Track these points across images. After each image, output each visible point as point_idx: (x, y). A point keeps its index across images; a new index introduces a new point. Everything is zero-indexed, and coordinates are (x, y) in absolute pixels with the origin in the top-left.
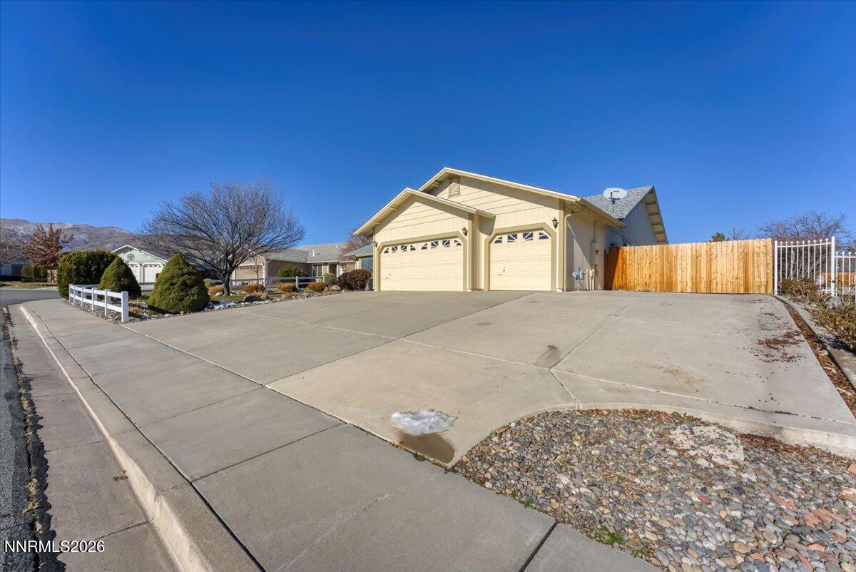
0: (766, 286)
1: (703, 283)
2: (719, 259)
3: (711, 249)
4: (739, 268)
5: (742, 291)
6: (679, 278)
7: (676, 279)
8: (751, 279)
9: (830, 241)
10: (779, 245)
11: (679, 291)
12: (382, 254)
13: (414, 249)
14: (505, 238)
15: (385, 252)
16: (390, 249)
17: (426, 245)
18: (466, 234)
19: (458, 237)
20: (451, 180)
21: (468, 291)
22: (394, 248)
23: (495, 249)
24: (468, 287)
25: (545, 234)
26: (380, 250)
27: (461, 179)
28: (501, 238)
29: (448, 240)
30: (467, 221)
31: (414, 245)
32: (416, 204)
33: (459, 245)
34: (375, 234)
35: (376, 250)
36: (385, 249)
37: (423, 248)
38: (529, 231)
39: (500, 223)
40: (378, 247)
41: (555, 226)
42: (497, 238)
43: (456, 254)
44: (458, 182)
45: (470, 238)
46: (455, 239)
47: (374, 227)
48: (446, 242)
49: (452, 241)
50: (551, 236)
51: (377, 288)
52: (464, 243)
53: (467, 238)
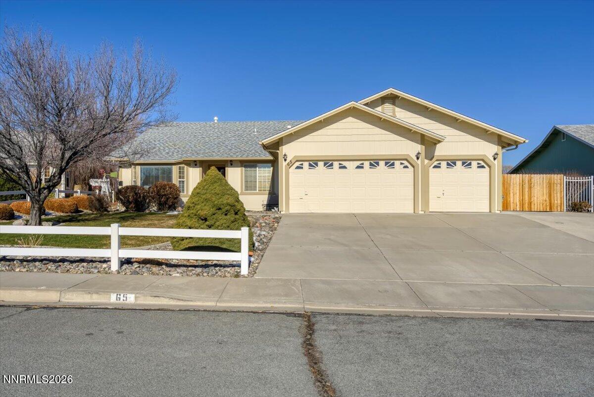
0: (561, 206)
1: (526, 204)
2: (536, 187)
3: (531, 180)
4: (546, 194)
5: (548, 210)
6: (512, 201)
7: (510, 201)
8: (553, 202)
9: (591, 179)
10: (566, 179)
11: (512, 210)
12: (292, 170)
13: (345, 167)
14: (444, 164)
15: (298, 168)
16: (306, 165)
17: (363, 164)
18: (418, 158)
19: (406, 160)
20: (384, 100)
21: (420, 212)
22: (313, 164)
23: (433, 173)
24: (420, 209)
25: (483, 164)
26: (290, 165)
27: (397, 101)
28: (440, 164)
29: (392, 162)
30: (419, 146)
31: (344, 163)
32: (350, 119)
33: (406, 167)
34: (282, 145)
35: (285, 164)
36: (298, 164)
37: (358, 167)
38: (469, 160)
39: (440, 151)
40: (287, 161)
41: (495, 159)
42: (436, 163)
43: (402, 176)
44: (394, 104)
45: (423, 162)
46: (402, 162)
47: (282, 138)
48: (390, 163)
49: (397, 163)
50: (489, 167)
51: (284, 210)
52: (413, 167)
53: (419, 162)
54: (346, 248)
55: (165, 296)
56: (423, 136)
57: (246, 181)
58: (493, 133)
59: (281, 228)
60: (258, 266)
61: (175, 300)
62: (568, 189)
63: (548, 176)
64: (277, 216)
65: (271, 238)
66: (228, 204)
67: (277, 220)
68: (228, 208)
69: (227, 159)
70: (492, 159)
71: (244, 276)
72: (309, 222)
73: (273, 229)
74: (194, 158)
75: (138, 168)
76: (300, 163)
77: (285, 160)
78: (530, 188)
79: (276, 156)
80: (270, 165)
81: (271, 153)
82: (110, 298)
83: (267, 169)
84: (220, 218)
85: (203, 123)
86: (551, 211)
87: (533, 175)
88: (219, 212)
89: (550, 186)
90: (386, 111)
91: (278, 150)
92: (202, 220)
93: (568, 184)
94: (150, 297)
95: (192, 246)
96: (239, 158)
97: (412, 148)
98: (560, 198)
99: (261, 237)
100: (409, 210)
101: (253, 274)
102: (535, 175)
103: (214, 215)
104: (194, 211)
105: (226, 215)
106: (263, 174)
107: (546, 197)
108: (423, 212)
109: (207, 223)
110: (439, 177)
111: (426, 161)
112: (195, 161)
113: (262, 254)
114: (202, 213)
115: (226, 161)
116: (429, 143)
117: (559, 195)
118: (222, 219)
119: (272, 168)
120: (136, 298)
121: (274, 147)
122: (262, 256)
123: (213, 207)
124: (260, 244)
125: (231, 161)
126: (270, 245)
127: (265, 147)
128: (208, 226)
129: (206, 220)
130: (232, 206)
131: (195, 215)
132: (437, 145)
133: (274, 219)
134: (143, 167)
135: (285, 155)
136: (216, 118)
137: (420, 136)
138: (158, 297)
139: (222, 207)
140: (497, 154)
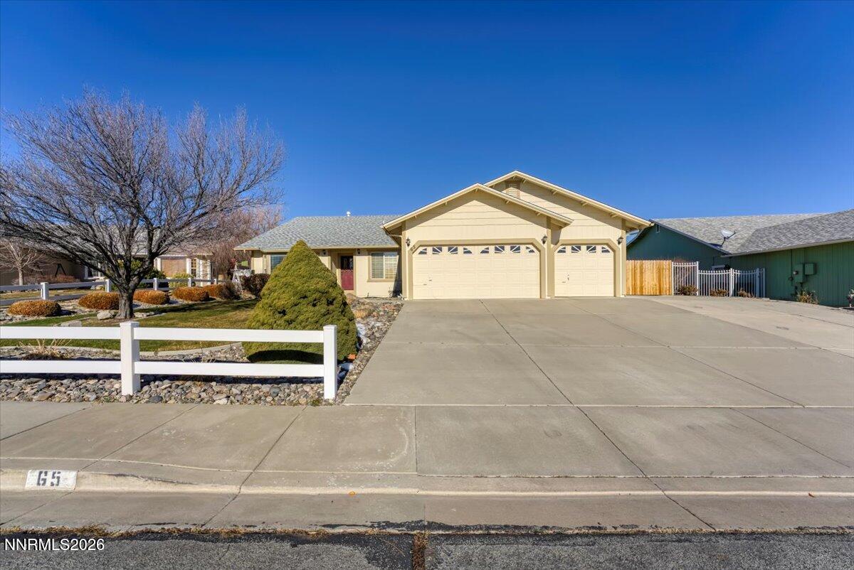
0: (669, 290)
2: (647, 272)
3: (642, 265)
4: (656, 279)
5: (658, 294)
8: (662, 286)
9: (696, 264)
10: (674, 264)
12: (416, 255)
13: (469, 252)
14: (569, 249)
15: (421, 253)
16: (430, 250)
17: (488, 249)
18: (544, 242)
19: (532, 244)
20: (508, 183)
21: (547, 298)
22: (437, 248)
23: (558, 258)
24: (547, 294)
25: (607, 248)
26: (413, 250)
27: (522, 185)
28: (564, 248)
29: (518, 246)
30: (546, 230)
31: (469, 248)
32: (475, 202)
33: (532, 251)
34: (405, 230)
35: (408, 249)
36: (421, 249)
37: (483, 252)
38: (594, 244)
39: (565, 234)
40: (411, 246)
41: (619, 243)
42: (561, 248)
43: (528, 262)
44: (518, 188)
45: (548, 247)
46: (528, 246)
47: (405, 221)
48: (515, 247)
49: (523, 248)
50: (614, 251)
51: (408, 296)
52: (540, 251)
53: (545, 246)
54: (478, 344)
55: (136, 474)
56: (549, 219)
57: (373, 269)
58: (618, 217)
59: (401, 318)
60: (356, 380)
61: (157, 483)
62: (675, 273)
63: (658, 261)
64: (399, 303)
65: (386, 331)
66: (317, 290)
67: (398, 308)
68: (317, 295)
69: (355, 247)
70: (617, 243)
71: (328, 403)
72: (435, 310)
73: (391, 319)
74: (322, 247)
75: (269, 257)
76: (423, 248)
77: (408, 245)
78: (641, 273)
79: (398, 241)
80: (396, 253)
81: (394, 239)
82: (25, 479)
83: (393, 257)
84: (305, 309)
85: (336, 218)
86: (660, 295)
87: (644, 261)
88: (304, 301)
89: (660, 271)
90: (511, 194)
91: (401, 234)
92: (280, 313)
93: (676, 269)
94: (107, 477)
95: (264, 350)
96: (366, 247)
97: (538, 232)
98: (669, 282)
99: (374, 330)
100: (535, 294)
101: (344, 398)
102: (647, 261)
103: (296, 305)
104: (268, 301)
105: (314, 305)
106: (390, 262)
107: (656, 281)
108: (549, 297)
109: (286, 317)
110: (564, 262)
111: (552, 246)
112: (324, 250)
113: (368, 356)
114: (280, 304)
115: (354, 250)
116: (555, 226)
117: (667, 279)
118: (308, 312)
119: (398, 256)
120: (78, 478)
121: (395, 232)
122: (368, 361)
123: (294, 295)
124: (369, 340)
125: (359, 249)
126: (384, 342)
127: (388, 232)
128: (288, 322)
129: (284, 313)
130: (323, 293)
131: (270, 306)
132: (562, 230)
133: (395, 306)
134: (273, 256)
135: (408, 240)
136: (348, 213)
137: (545, 219)
138: (124, 475)
139: (308, 294)
140: (621, 238)
